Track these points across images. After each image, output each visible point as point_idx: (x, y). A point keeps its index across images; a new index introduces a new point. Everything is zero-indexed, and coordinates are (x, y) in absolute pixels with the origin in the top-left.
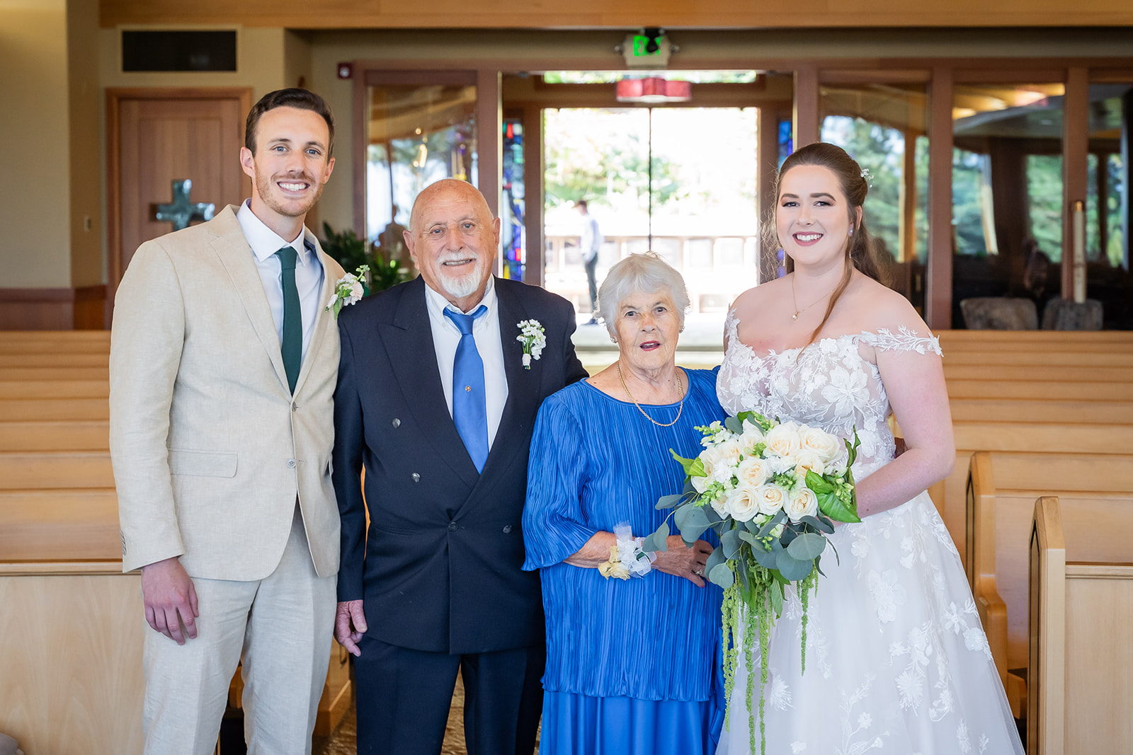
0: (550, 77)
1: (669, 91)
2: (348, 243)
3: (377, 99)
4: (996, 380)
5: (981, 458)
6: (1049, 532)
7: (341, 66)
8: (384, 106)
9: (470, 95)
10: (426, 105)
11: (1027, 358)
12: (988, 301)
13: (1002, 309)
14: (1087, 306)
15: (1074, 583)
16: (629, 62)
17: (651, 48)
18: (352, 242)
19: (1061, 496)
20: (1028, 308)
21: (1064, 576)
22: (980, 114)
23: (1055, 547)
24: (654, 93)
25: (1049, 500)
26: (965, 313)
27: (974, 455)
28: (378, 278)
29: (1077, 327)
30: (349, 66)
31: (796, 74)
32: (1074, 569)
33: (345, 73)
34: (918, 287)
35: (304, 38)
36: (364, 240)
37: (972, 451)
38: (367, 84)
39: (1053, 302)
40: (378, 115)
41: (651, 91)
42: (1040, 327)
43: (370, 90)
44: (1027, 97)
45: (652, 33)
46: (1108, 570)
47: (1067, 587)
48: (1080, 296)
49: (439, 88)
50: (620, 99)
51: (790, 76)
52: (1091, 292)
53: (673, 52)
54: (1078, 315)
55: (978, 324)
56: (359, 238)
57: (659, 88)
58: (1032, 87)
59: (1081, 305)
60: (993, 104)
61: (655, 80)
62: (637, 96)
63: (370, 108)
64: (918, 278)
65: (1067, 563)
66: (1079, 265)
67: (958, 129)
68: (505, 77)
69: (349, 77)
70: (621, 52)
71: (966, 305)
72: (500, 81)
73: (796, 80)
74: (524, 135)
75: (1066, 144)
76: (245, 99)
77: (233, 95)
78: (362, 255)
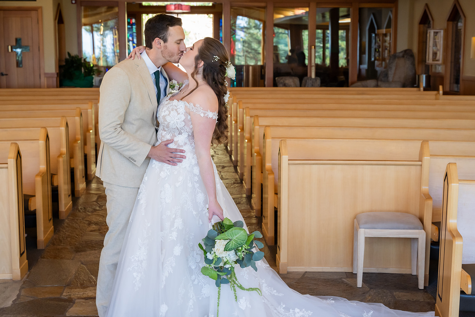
0: (144, 4)
1: (183, 9)
2: (76, 59)
3: (85, 10)
4: (282, 103)
5: (267, 128)
6: (283, 151)
8: (88, 13)
9: (116, 9)
10: (102, 13)
11: (293, 96)
12: (284, 78)
13: (289, 80)
14: (315, 79)
15: (291, 166)
18: (77, 58)
19: (287, 139)
20: (297, 80)
21: (288, 164)
22: (286, 17)
23: (285, 155)
24: (178, 9)
25: (284, 141)
26: (277, 81)
27: (265, 127)
28: (86, 71)
29: (313, 86)
31: (223, 4)
32: (291, 162)
33: (73, 2)
34: (263, 73)
36: (81, 58)
37: (264, 126)
38: (81, 6)
39: (305, 78)
40: (85, 16)
41: (177, 8)
42: (301, 86)
43: (83, 8)
44: (300, 12)
46: (301, 162)
47: (289, 167)
48: (313, 76)
49: (106, 7)
50: (167, 11)
51: (221, 4)
52: (317, 75)
54: (313, 82)
55: (281, 85)
56: (80, 57)
57: (180, 8)
58: (300, 8)
59: (314, 79)
60: (290, 13)
61: (179, 5)
62: (173, 10)
63: (83, 14)
64: (263, 70)
65: (289, 160)
66: (313, 66)
67: (276, 22)
68: (128, 4)
69: (75, 3)
71: (277, 79)
72: (126, 5)
73: (223, 6)
74: (136, 23)
75: (309, 27)
76: (39, 10)
77: (35, 9)
78: (81, 63)
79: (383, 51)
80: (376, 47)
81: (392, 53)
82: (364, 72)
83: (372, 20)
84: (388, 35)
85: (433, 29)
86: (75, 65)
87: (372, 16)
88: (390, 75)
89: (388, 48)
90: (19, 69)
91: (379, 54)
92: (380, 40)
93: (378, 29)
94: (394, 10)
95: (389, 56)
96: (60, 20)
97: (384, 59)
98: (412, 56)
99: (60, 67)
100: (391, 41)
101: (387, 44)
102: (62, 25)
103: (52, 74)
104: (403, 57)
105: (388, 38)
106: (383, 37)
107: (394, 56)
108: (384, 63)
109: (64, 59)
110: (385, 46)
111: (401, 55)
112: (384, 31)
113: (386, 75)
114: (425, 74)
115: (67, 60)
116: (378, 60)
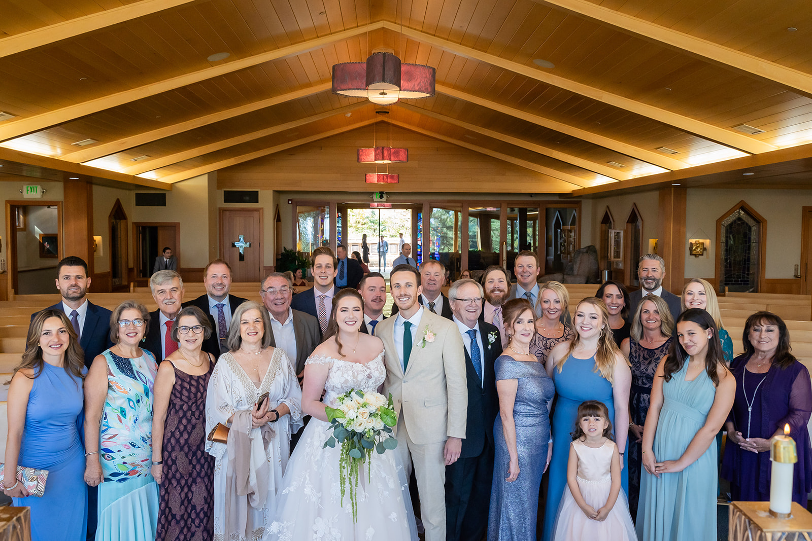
1: (385, 205)
2: (291, 253)
7: (289, 200)
9: (327, 209)
16: (374, 200)
17: (381, 197)
22: (476, 210)
24: (381, 206)
28: (300, 263)
30: (291, 200)
33: (290, 202)
34: (458, 266)
35: (278, 193)
36: (296, 252)
38: (296, 205)
43: (298, 207)
45: (382, 194)
50: (371, 207)
51: (422, 203)
53: (387, 197)
56: (294, 251)
58: (491, 207)
62: (376, 207)
63: (298, 211)
64: (459, 263)
67: (470, 212)
68: (338, 204)
70: (372, 197)
72: (336, 205)
73: (423, 205)
75: (501, 218)
76: (261, 211)
77: (257, 210)
78: (296, 256)
79: (569, 245)
80: (562, 241)
81: (577, 248)
82: (551, 263)
83: (557, 216)
84: (573, 231)
85: (614, 229)
86: (290, 258)
87: (557, 213)
88: (575, 269)
89: (573, 243)
90: (241, 262)
91: (565, 248)
92: (565, 236)
93: (563, 225)
94: (577, 209)
95: (574, 249)
96: (278, 218)
97: (569, 253)
98: (595, 251)
99: (277, 260)
100: (576, 237)
101: (572, 239)
102: (279, 223)
103: (271, 267)
104: (587, 252)
105: (572, 234)
106: (568, 232)
107: (579, 252)
108: (569, 256)
109: (280, 253)
110: (570, 241)
111: (585, 250)
112: (569, 227)
113: (572, 269)
114: (607, 269)
115: (282, 254)
116: (563, 253)
